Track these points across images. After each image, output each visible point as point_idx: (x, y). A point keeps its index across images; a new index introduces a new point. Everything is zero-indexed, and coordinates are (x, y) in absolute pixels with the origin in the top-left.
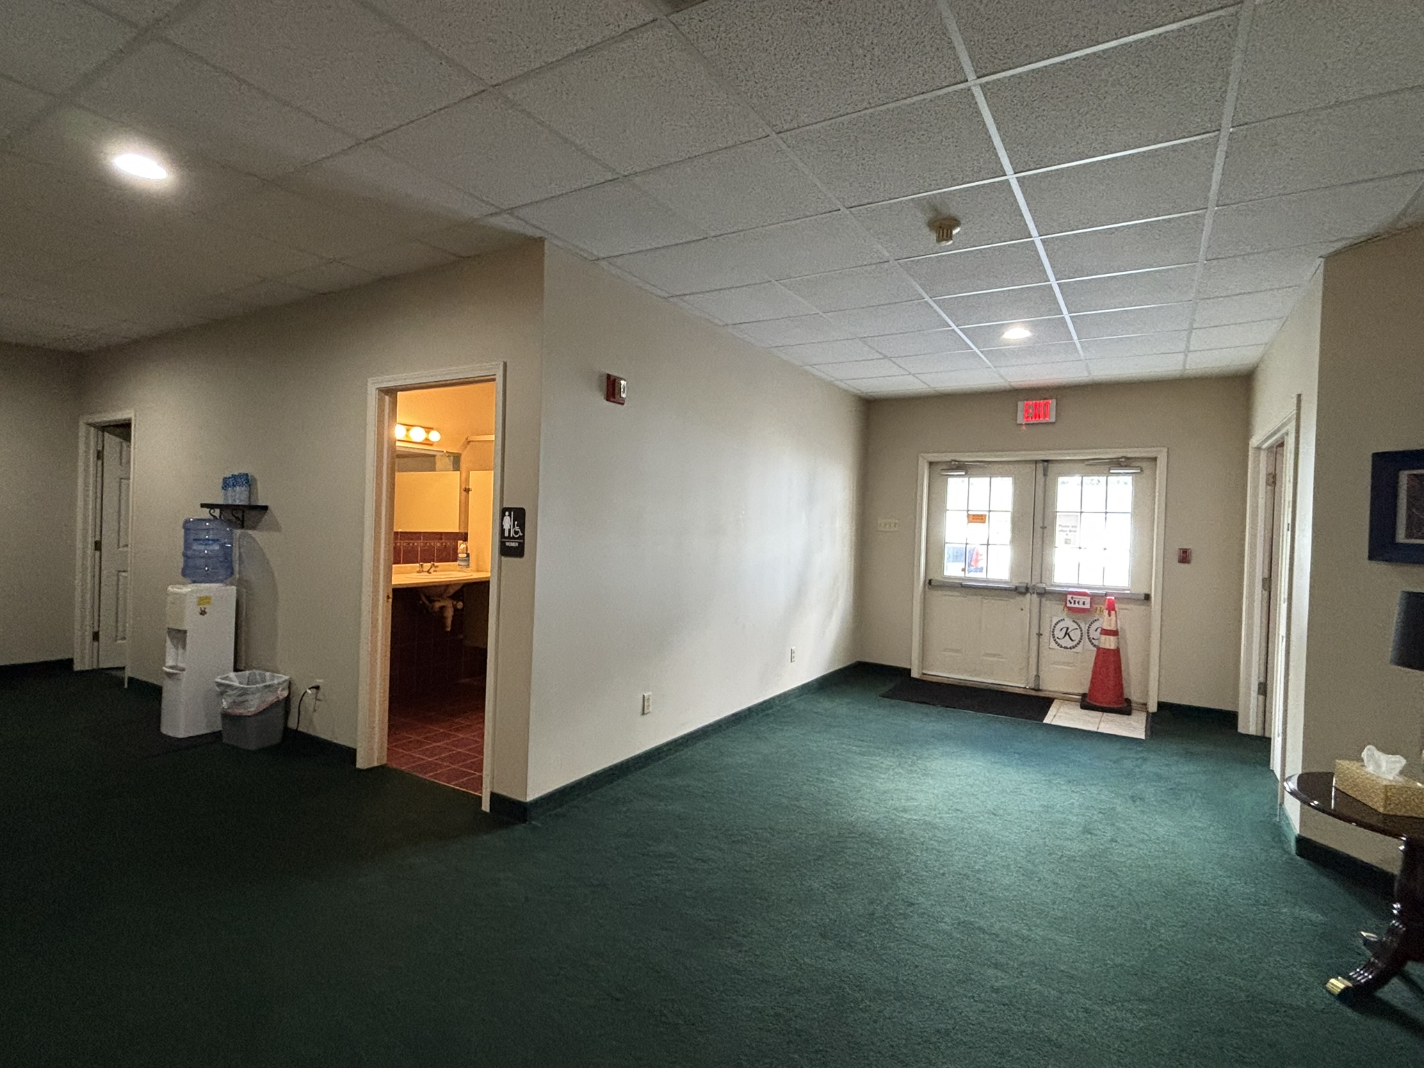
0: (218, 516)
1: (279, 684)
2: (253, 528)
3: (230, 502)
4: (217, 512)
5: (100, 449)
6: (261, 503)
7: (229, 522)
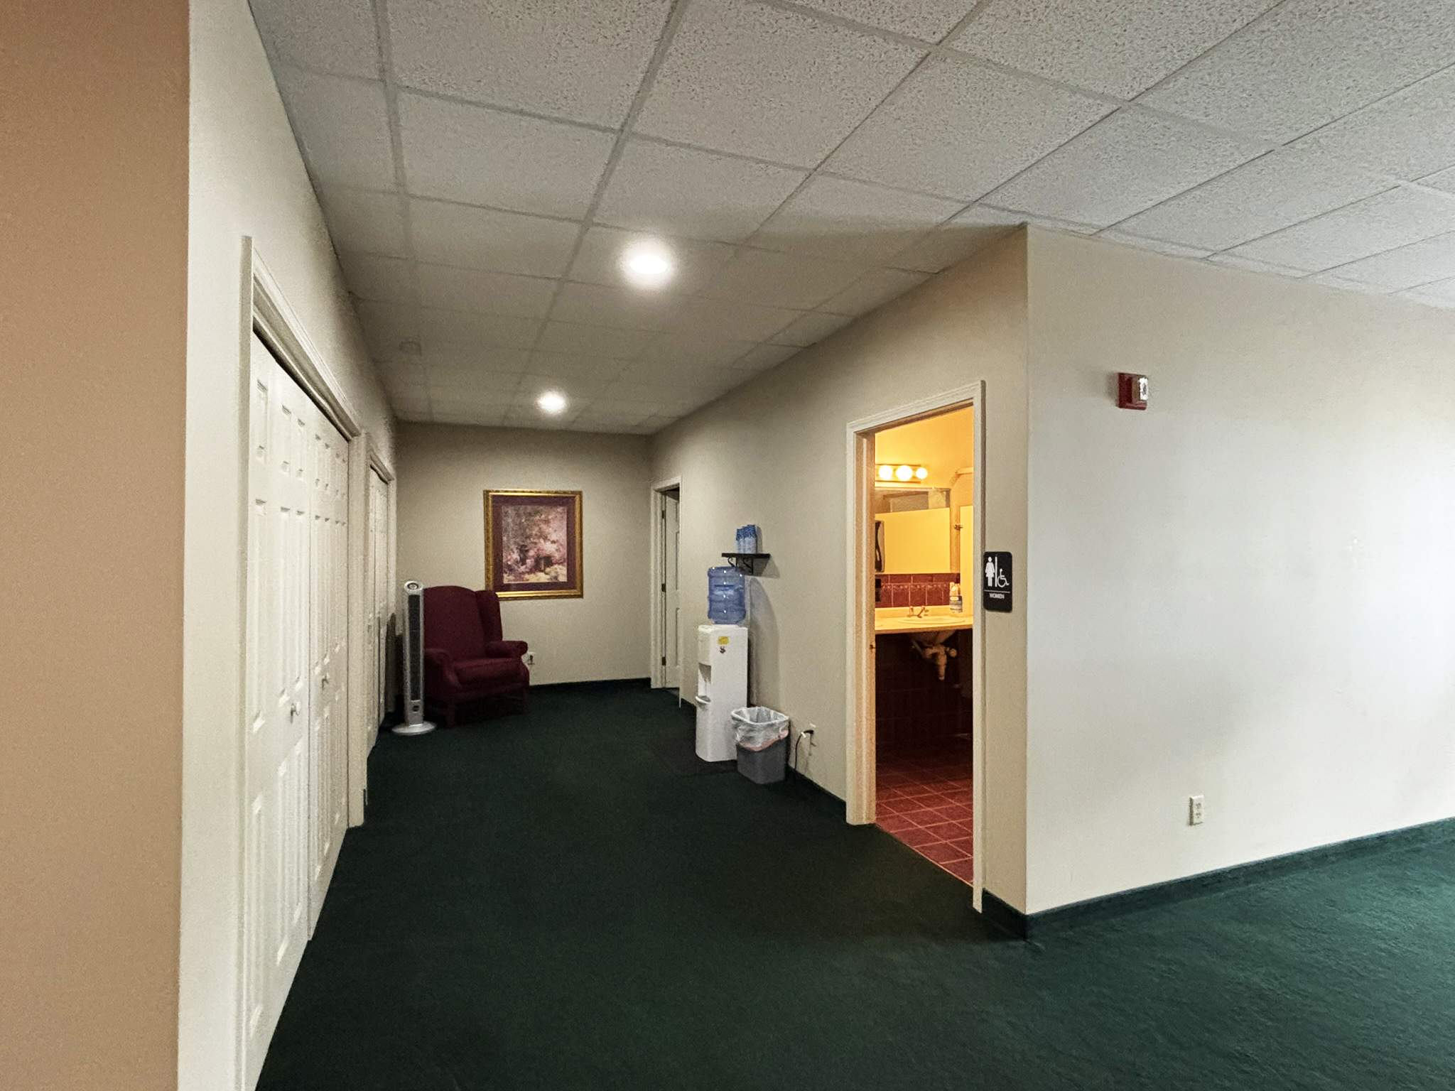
0: (735, 564)
1: (780, 723)
2: (759, 574)
3: (742, 552)
4: (734, 561)
5: (664, 509)
6: (765, 552)
7: (742, 570)
